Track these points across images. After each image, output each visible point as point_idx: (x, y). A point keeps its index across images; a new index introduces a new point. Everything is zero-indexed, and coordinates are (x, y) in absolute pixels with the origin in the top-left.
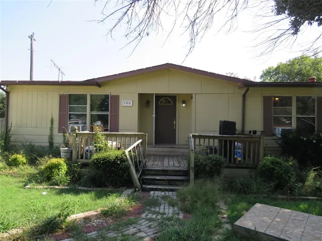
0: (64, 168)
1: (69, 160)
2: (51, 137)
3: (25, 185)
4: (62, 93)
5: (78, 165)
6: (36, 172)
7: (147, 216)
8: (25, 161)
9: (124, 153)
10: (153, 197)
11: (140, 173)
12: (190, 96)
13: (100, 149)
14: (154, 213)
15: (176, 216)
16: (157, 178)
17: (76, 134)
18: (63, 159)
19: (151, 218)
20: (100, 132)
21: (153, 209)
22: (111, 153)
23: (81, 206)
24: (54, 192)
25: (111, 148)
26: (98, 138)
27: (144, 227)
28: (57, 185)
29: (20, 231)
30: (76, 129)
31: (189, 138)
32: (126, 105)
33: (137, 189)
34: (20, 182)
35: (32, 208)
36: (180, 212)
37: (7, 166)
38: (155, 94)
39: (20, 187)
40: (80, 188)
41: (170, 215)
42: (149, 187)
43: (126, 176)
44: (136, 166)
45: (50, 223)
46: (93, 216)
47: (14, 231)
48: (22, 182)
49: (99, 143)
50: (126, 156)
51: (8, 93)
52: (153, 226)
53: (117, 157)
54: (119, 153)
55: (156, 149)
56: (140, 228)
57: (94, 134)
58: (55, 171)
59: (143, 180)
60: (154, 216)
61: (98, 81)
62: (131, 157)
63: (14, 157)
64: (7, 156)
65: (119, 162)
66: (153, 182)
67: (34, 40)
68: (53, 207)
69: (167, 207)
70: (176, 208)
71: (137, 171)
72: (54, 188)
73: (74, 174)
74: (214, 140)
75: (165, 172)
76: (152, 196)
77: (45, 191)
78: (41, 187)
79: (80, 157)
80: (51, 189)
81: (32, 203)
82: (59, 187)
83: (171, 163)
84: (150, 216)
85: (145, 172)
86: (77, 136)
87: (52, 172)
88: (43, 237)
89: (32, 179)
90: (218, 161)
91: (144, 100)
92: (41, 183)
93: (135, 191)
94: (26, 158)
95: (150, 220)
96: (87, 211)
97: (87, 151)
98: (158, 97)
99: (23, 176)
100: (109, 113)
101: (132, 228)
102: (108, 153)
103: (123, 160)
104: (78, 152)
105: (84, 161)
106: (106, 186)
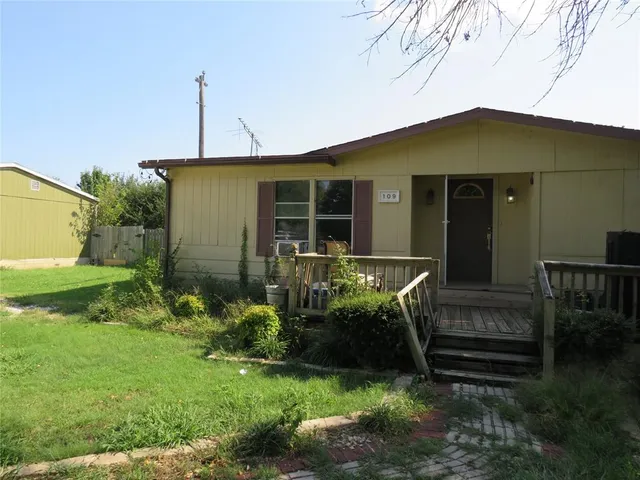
0: (275, 326)
1: (283, 309)
2: (244, 264)
3: (207, 354)
4: (262, 180)
5: (301, 319)
6: (223, 329)
7: (457, 438)
8: (202, 307)
9: (395, 298)
10: (461, 396)
11: (427, 342)
12: (528, 179)
13: (343, 289)
14: (472, 433)
15: (527, 446)
16: (465, 355)
17: (296, 258)
18: (272, 308)
19: (467, 444)
20: (344, 254)
21: (467, 425)
22: (368, 298)
23: (315, 402)
24: (259, 370)
25: (363, 287)
26: (340, 266)
27: (458, 463)
28: (264, 356)
29: (212, 445)
30: (294, 249)
31: (537, 270)
32: (386, 200)
33: (423, 376)
34: (196, 347)
35: (227, 400)
36: (532, 437)
37: (172, 316)
38: (449, 176)
39: (198, 357)
40: (307, 365)
41: (511, 443)
42: (448, 373)
43: (400, 348)
44: (419, 328)
45: (266, 434)
46: (342, 427)
47: (202, 444)
48: (201, 347)
49: (342, 277)
50: (398, 304)
51: (169, 182)
52: (478, 464)
53: (381, 307)
54: (383, 298)
55: (450, 292)
56: (450, 464)
57: (330, 258)
58: (260, 329)
59: (433, 357)
60: (474, 441)
61: (331, 153)
62: (408, 306)
63: (183, 299)
64: (172, 297)
65: (385, 318)
66: (456, 363)
67: (206, 85)
68: (265, 402)
69: (497, 423)
70: (520, 428)
71: (421, 337)
72: (259, 363)
73: (292, 337)
74: (585, 276)
75: (480, 344)
76: (458, 394)
77: (242, 368)
78: (236, 359)
79: (302, 304)
80: (253, 363)
81: (224, 389)
82: (267, 362)
83: (491, 324)
84: (463, 439)
85: (436, 341)
86: (296, 264)
87: (254, 332)
88: (254, 461)
89: (217, 342)
90: (616, 325)
91: (424, 189)
92: (233, 351)
93: (420, 381)
94: (205, 303)
95: (468, 449)
96: (330, 415)
97: (316, 292)
98: (455, 181)
99: (200, 336)
100: (351, 217)
101: (431, 462)
102: (362, 299)
103: (393, 314)
104: (299, 294)
105: (310, 311)
106: (360, 366)
